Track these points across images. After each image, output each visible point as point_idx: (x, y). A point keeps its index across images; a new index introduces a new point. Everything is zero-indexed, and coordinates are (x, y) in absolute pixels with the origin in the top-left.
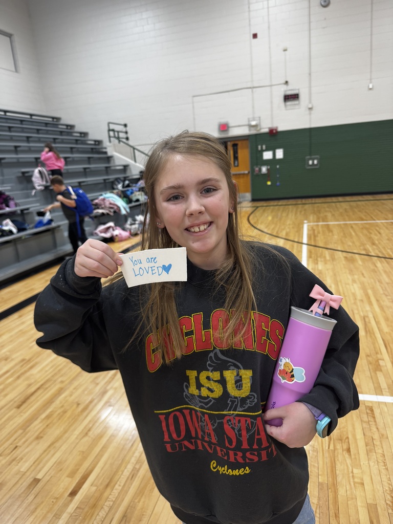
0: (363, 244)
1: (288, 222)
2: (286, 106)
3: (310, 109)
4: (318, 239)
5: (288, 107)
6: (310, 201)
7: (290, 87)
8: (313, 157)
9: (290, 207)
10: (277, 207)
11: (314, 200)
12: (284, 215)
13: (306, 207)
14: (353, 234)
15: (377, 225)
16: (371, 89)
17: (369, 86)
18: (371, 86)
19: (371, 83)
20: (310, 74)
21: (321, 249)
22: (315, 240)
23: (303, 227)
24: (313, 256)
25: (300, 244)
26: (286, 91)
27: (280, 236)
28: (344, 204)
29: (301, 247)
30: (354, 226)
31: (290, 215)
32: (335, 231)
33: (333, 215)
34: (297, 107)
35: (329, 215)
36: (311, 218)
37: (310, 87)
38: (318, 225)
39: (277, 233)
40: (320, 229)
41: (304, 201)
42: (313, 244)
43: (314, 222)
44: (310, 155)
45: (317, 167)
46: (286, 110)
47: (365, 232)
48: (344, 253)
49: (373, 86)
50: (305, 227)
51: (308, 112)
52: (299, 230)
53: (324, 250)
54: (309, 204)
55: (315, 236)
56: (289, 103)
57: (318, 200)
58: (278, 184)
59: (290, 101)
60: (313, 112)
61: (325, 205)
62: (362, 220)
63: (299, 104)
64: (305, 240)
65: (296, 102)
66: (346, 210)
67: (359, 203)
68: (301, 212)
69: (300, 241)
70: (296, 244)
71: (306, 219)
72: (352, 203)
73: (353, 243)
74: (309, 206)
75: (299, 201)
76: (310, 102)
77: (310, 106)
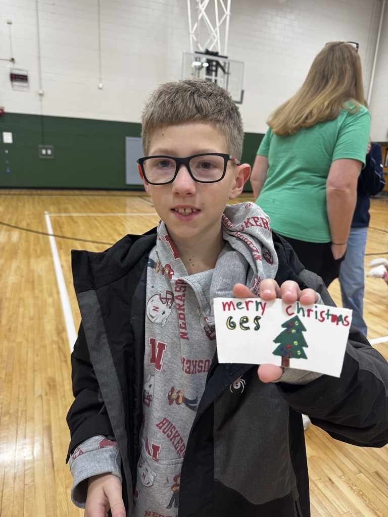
0: (110, 235)
1: (27, 212)
2: (13, 86)
3: (41, 95)
4: (64, 230)
5: (16, 88)
6: (45, 192)
7: (16, 66)
8: (46, 146)
9: (25, 197)
10: (9, 196)
11: (50, 192)
12: (20, 204)
13: (44, 197)
14: (99, 225)
15: (118, 218)
16: (100, 89)
17: (98, 85)
18: (101, 86)
19: (100, 82)
20: (39, 58)
21: (70, 240)
22: (61, 231)
23: (44, 218)
24: (63, 247)
25: (46, 236)
26: (12, 69)
27: (20, 226)
28: (83, 198)
29: (48, 239)
30: (98, 218)
31: (27, 205)
32: (80, 222)
33: (74, 207)
34: (26, 89)
35: (70, 207)
36: (52, 208)
37: (40, 71)
38: (60, 216)
39: (16, 223)
40: (64, 220)
41: (39, 192)
42: (60, 234)
43: (55, 213)
44: (43, 143)
45: (51, 158)
46: (14, 90)
47: (109, 223)
48: (95, 244)
49: (103, 86)
50: (48, 218)
51: (38, 97)
52: (42, 221)
53: (74, 241)
54: (46, 195)
55: (61, 227)
56: (16, 83)
57: (54, 192)
58: (8, 171)
59: (18, 81)
60: (44, 99)
61: (64, 197)
62: (103, 212)
63: (28, 87)
64: (50, 231)
65: (24, 84)
66: (85, 203)
67: (97, 197)
68: (39, 202)
69: (45, 232)
70: (41, 236)
71: (47, 210)
72: (90, 197)
73: (101, 234)
74: (46, 197)
75: (34, 192)
76: (41, 87)
77: (41, 92)
